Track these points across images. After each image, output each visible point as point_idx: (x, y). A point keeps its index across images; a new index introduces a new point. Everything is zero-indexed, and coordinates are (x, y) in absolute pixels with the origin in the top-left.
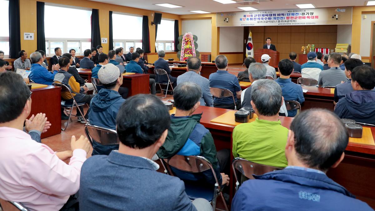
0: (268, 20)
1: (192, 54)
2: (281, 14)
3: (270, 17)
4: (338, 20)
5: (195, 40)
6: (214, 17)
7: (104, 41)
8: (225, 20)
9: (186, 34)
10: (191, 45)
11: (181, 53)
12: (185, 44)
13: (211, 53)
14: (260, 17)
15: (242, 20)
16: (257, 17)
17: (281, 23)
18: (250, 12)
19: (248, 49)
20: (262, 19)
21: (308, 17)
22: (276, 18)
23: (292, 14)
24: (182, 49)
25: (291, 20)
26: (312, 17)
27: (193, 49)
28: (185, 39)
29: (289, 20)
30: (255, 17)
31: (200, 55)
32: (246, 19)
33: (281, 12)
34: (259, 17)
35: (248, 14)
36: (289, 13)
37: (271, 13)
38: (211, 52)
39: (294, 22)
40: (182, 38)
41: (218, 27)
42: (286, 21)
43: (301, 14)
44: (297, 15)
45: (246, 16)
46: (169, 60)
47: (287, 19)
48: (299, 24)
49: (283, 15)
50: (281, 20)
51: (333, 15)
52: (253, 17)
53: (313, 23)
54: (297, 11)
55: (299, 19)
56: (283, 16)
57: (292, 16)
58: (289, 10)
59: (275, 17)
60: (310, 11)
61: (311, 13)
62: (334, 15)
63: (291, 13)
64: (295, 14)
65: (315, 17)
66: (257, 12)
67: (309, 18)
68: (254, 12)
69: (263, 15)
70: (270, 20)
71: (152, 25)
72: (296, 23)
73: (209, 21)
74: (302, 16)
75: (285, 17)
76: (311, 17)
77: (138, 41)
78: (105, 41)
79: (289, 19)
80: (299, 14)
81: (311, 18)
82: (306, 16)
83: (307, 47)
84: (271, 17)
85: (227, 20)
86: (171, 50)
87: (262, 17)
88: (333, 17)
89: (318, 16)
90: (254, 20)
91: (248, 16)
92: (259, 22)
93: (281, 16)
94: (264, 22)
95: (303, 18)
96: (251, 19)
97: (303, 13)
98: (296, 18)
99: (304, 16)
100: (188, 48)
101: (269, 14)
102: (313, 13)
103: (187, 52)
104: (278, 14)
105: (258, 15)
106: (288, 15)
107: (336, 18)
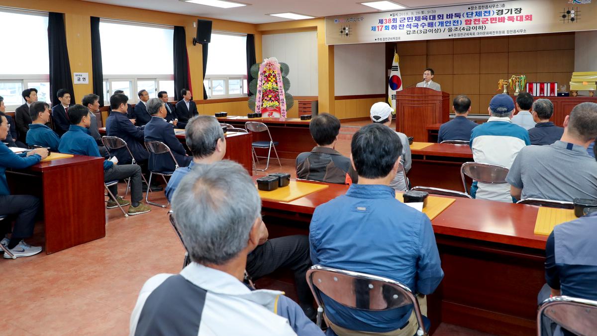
0: (428, 28)
1: (278, 100)
2: (454, 15)
3: (431, 21)
4: (575, 20)
5: (283, 74)
6: (322, 26)
7: (79, 80)
8: (342, 32)
9: (266, 61)
10: (276, 83)
11: (257, 99)
12: (263, 82)
13: (317, 97)
14: (412, 23)
15: (375, 30)
16: (406, 23)
17: (453, 32)
18: (392, 13)
19: (393, 89)
20: (415, 26)
21: (511, 19)
22: (445, 24)
23: (476, 12)
24: (258, 91)
25: (475, 26)
26: (519, 19)
27: (279, 91)
28: (265, 72)
29: (471, 26)
30: (402, 24)
31: (296, 103)
32: (384, 28)
33: (453, 11)
34: (409, 23)
35: (387, 17)
36: (470, 11)
37: (434, 14)
38: (317, 95)
39: (480, 31)
40: (259, 68)
41: (329, 46)
42: (464, 29)
43: (496, 12)
44: (486, 14)
45: (384, 21)
47: (466, 24)
48: (491, 33)
49: (458, 15)
50: (453, 27)
51: (563, 11)
52: (398, 24)
53: (521, 31)
54: (487, 6)
55: (491, 22)
56: (457, 19)
57: (477, 18)
58: (471, 6)
59: (442, 20)
60: (514, 6)
61: (517, 9)
62: (566, 10)
63: (474, 11)
64: (483, 12)
65: (524, 17)
66: (406, 12)
67: (513, 21)
68: (399, 12)
69: (418, 19)
70: (431, 28)
71: (194, 44)
72: (484, 33)
73: (314, 34)
74: (498, 16)
75: (463, 19)
76: (517, 17)
77: (165, 78)
78: (81, 79)
79: (470, 24)
80: (492, 13)
81: (517, 20)
82: (506, 16)
83: (510, 81)
84: (434, 21)
85: (347, 32)
86: (242, 93)
87: (416, 22)
88: (564, 16)
89: (531, 16)
90: (400, 29)
91: (388, 21)
92: (409, 32)
93: (455, 19)
94: (419, 32)
95: (499, 21)
96: (393, 28)
97: (499, 11)
98: (485, 21)
99: (502, 16)
100: (270, 90)
101: (430, 16)
102: (521, 9)
103: (268, 97)
104: (447, 15)
105: (408, 18)
106: (468, 17)
107: (570, 18)
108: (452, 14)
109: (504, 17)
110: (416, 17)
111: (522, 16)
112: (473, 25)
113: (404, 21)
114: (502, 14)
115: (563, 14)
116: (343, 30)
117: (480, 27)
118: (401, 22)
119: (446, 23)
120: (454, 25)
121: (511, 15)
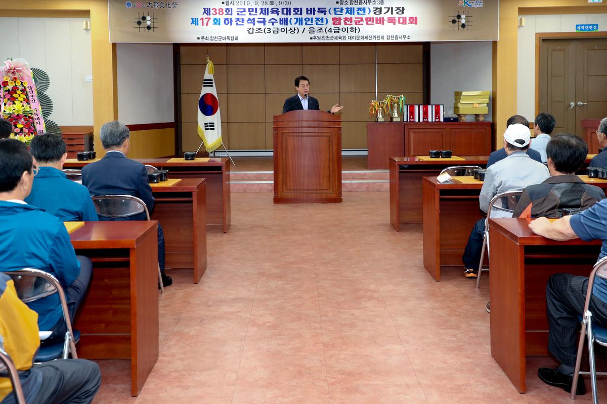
0: (280, 27)
1: (34, 132)
2: (316, 9)
3: (285, 16)
4: (466, 28)
6: (100, 11)
8: (139, 23)
10: (29, 103)
13: (92, 128)
14: (256, 18)
15: (197, 24)
16: (247, 16)
17: (316, 34)
18: (224, 0)
19: (205, 113)
20: (261, 22)
21: (391, 20)
22: (304, 22)
23: (347, 8)
25: (346, 27)
26: (401, 21)
27: (35, 117)
29: (341, 27)
30: (240, 17)
32: (211, 22)
34: (252, 17)
35: (217, 5)
36: (339, 6)
37: (288, 6)
38: (93, 124)
39: (353, 34)
41: (114, 44)
42: (330, 30)
43: (372, 9)
44: (360, 12)
45: (212, 12)
47: (334, 24)
48: (366, 38)
49: (322, 11)
50: (316, 27)
51: (452, 15)
52: (234, 16)
53: (405, 37)
54: (361, 2)
55: (367, 24)
56: (321, 15)
57: (348, 16)
59: (300, 16)
60: (395, 4)
61: (398, 8)
62: (457, 14)
63: (344, 7)
64: (356, 9)
65: (408, 19)
67: (394, 24)
69: (265, 11)
70: (285, 27)
72: (358, 37)
73: (81, 23)
74: (375, 16)
75: (330, 17)
76: (399, 18)
79: (340, 24)
80: (367, 11)
81: (399, 23)
82: (386, 17)
83: (387, 102)
84: (289, 17)
85: (148, 23)
87: (262, 16)
89: (416, 18)
90: (237, 24)
91: (218, 11)
92: (251, 31)
93: (318, 15)
94: (267, 31)
95: (377, 23)
96: (227, 22)
97: (377, 8)
98: (359, 21)
99: (381, 16)
100: (18, 115)
101: (283, 9)
102: (403, 9)
104: (307, 9)
105: (249, 9)
106: (336, 14)
107: (460, 25)
108: (314, 9)
109: (383, 18)
110: (262, 9)
111: (406, 18)
112: (342, 25)
113: (244, 13)
114: (381, 13)
115: (452, 19)
116: (141, 20)
117: (352, 29)
118: (238, 14)
119: (305, 20)
120: (317, 24)
121: (392, 16)
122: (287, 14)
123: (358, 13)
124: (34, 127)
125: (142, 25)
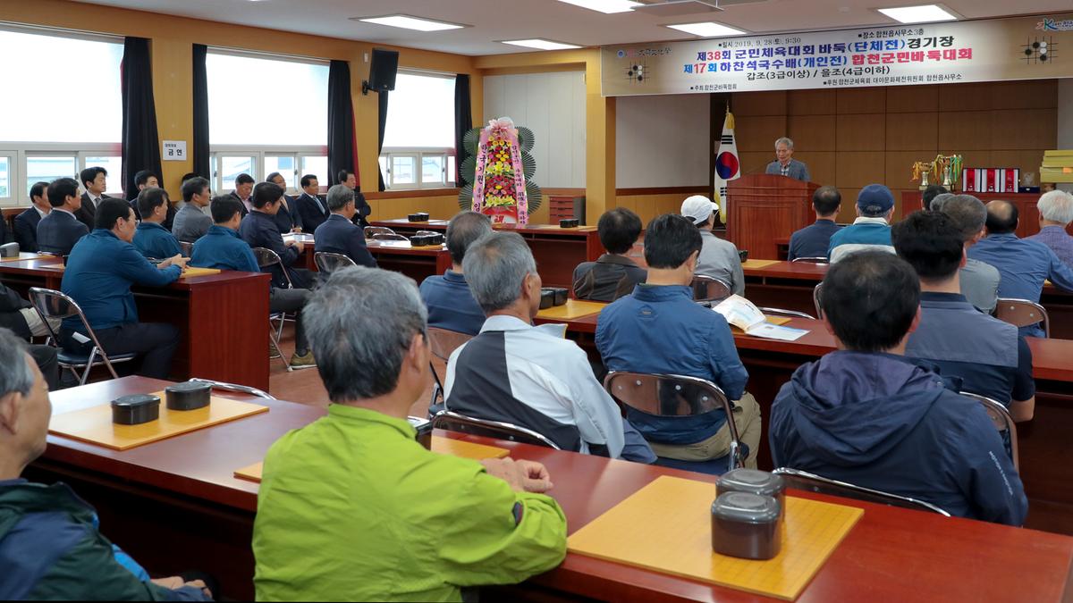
0: (786, 70)
1: (513, 195)
2: (832, 46)
3: (792, 57)
4: (1048, 59)
5: (523, 147)
6: (594, 63)
7: (171, 153)
8: (630, 74)
9: (492, 124)
10: (511, 164)
11: (475, 192)
12: (487, 161)
13: (584, 189)
14: (758, 60)
15: (691, 71)
16: (747, 59)
17: (832, 77)
18: (721, 42)
19: (722, 176)
20: (764, 65)
21: (934, 55)
22: (816, 63)
23: (873, 43)
24: (476, 178)
25: (870, 66)
26: (948, 55)
27: (516, 178)
28: (490, 143)
29: (864, 67)
30: (739, 61)
31: (545, 199)
32: (707, 68)
33: (833, 40)
34: (752, 60)
35: (715, 48)
36: (862, 40)
37: (797, 45)
38: (583, 186)
39: (880, 75)
40: (479, 137)
41: (607, 98)
43: (907, 42)
44: (890, 46)
45: (708, 56)
46: (411, 218)
47: (855, 63)
48: (898, 79)
49: (840, 47)
50: (831, 69)
51: (1026, 42)
52: (733, 60)
53: (953, 77)
54: (891, 33)
56: (839, 53)
57: (874, 52)
58: (863, 32)
59: (812, 56)
60: (940, 33)
61: (944, 39)
62: (1032, 42)
63: (869, 41)
64: (884, 43)
65: (958, 52)
66: (747, 40)
67: (938, 59)
68: (734, 41)
69: (768, 52)
70: (792, 70)
71: (365, 93)
72: (887, 79)
73: (579, 76)
74: (911, 50)
75: (849, 55)
76: (945, 52)
77: (313, 151)
78: (175, 153)
79: (862, 63)
80: (900, 44)
81: (945, 57)
82: (926, 50)
83: (934, 164)
84: (797, 57)
85: (640, 73)
86: (444, 181)
87: (765, 58)
88: (1028, 52)
89: (970, 50)
90: (735, 69)
91: (714, 56)
92: (752, 76)
93: (834, 53)
94: (770, 76)
95: (913, 59)
96: (724, 67)
97: (914, 40)
98: (889, 59)
99: (919, 50)
100: (499, 176)
101: (790, 48)
102: (951, 38)
103: (495, 188)
104: (821, 46)
105: (750, 51)
106: (857, 50)
107: (1039, 56)
108: (829, 45)
109: (922, 52)
110: (764, 50)
111: (955, 51)
112: (866, 65)
113: (743, 56)
114: (919, 46)
115: (1026, 48)
116: (632, 70)
117: (879, 70)
118: (737, 57)
119: (818, 60)
120: (832, 64)
121: (935, 49)
122: (795, 54)
123: (888, 48)
124: (514, 188)
125: (633, 76)
